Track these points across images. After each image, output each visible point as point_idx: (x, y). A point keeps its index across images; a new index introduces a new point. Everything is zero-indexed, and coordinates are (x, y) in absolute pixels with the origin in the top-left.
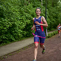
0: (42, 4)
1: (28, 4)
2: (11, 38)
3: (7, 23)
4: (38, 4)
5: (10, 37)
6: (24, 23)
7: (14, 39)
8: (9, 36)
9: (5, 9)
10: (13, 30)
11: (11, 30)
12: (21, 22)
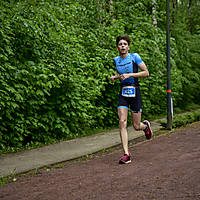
0: (155, 22)
1: (109, 23)
2: (59, 126)
3: (45, 77)
4: (144, 21)
5: (55, 123)
6: (97, 82)
7: (68, 132)
8: (50, 120)
9: (38, 31)
10: (63, 102)
11: (59, 102)
12: (90, 79)
